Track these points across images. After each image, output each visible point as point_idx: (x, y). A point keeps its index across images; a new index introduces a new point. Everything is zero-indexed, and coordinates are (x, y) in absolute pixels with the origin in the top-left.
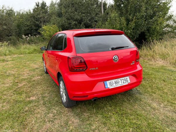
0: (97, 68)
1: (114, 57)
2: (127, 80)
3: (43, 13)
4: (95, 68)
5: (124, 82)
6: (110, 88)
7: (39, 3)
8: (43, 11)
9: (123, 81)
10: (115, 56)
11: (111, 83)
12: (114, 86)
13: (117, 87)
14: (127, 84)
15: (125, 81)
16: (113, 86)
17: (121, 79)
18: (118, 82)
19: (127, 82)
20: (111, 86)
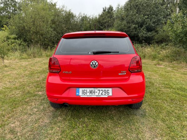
0: (70, 72)
1: (92, 63)
2: (107, 92)
3: (108, 17)
4: (69, 72)
5: (103, 93)
6: (81, 96)
7: (106, 8)
8: (109, 15)
9: (101, 92)
10: (93, 61)
11: (84, 91)
12: (88, 95)
13: (91, 97)
14: (107, 97)
15: (105, 93)
16: (86, 95)
17: (99, 89)
18: (94, 92)
19: (106, 95)
20: (83, 95)
